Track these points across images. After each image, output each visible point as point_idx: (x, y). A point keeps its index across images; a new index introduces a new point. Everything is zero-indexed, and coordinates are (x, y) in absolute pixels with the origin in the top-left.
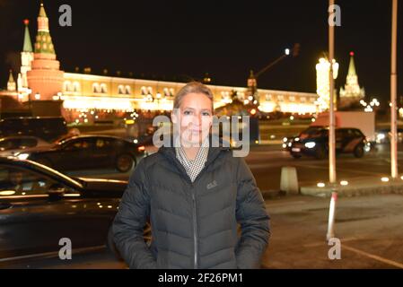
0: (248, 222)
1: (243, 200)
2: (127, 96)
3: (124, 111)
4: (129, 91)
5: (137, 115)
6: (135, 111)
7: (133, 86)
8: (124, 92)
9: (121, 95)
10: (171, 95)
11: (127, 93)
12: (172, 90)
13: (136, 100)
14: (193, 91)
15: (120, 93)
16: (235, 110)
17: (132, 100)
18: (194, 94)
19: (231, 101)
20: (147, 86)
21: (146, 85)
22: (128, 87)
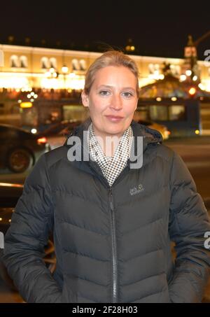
0: (186, 239)
1: (178, 210)
2: (23, 70)
3: (18, 91)
4: (26, 63)
5: (36, 96)
6: (34, 90)
7: (31, 57)
8: (18, 64)
9: (14, 69)
10: (82, 69)
11: (22, 66)
12: (83, 62)
13: (34, 75)
14: (111, 64)
15: (13, 66)
16: (168, 89)
17: (30, 75)
18: (112, 68)
19: (162, 77)
20: (49, 57)
21: (49, 55)
22: (24, 58)
